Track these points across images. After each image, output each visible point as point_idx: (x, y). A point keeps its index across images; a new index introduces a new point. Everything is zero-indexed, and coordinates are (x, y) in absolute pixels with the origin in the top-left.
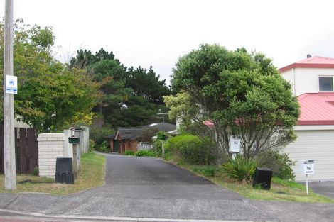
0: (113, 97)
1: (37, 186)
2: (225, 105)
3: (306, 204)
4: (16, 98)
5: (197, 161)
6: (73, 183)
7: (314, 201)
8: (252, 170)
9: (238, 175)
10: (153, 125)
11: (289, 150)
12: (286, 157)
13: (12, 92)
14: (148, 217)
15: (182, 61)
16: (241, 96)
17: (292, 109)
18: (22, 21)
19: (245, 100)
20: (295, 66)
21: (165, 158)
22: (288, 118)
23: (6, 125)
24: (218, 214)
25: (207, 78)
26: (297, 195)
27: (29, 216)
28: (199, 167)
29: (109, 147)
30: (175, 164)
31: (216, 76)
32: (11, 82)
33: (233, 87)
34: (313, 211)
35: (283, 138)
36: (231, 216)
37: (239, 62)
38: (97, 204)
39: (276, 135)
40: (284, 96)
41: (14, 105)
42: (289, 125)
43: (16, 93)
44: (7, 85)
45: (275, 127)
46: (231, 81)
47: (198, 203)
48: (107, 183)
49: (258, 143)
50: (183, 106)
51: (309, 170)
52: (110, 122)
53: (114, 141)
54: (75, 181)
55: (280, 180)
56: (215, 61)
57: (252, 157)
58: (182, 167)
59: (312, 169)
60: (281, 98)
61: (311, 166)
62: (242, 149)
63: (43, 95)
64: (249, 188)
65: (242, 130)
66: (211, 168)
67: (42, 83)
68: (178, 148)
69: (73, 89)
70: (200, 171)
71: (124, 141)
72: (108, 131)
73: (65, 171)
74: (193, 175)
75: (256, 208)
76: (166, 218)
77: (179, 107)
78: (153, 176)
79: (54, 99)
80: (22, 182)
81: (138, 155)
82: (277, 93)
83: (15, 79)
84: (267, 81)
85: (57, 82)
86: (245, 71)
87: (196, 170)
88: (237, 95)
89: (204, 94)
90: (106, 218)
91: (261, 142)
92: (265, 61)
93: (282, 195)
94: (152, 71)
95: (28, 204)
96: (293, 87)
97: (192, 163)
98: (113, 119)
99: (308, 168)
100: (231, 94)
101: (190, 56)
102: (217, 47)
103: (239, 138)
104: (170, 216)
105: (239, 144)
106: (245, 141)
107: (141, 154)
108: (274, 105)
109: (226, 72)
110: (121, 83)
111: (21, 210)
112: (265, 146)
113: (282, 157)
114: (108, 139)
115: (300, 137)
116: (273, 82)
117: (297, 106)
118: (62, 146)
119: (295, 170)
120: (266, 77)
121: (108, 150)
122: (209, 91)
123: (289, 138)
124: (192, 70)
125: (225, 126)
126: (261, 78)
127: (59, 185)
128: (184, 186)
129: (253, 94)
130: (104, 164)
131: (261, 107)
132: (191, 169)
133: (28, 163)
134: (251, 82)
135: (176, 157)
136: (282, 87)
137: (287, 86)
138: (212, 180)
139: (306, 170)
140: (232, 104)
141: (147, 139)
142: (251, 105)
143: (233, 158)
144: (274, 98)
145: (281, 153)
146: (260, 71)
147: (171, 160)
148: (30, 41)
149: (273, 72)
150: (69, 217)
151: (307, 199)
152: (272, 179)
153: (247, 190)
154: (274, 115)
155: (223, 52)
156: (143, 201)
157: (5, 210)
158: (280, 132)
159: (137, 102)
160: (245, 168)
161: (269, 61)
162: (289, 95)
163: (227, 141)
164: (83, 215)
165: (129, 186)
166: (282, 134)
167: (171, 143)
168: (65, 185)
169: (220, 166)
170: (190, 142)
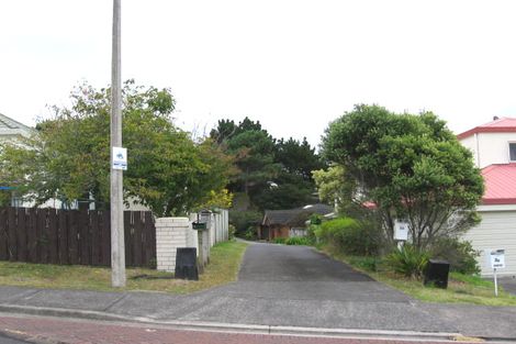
0: (260, 174)
1: (152, 283)
2: (387, 180)
3: (495, 308)
4: (126, 174)
5: (355, 251)
6: (197, 279)
7: (505, 304)
8: (424, 263)
9: (406, 269)
10: (307, 207)
11: (471, 236)
12: (468, 246)
13: (120, 168)
14: (283, 325)
15: (332, 125)
16: (407, 169)
17: (474, 184)
18: (132, 82)
19: (412, 173)
20: (478, 130)
21: (318, 247)
22: (469, 196)
23: (114, 208)
24: (376, 322)
25: (364, 146)
26: (482, 295)
27: (133, 321)
28: (356, 258)
29: (256, 234)
30: (329, 254)
31: (374, 144)
32: (120, 156)
33: (396, 156)
34: (504, 318)
35: (463, 222)
36: (393, 324)
37: (404, 125)
38: (221, 306)
39: (454, 217)
40: (463, 168)
41: (124, 184)
42: (470, 205)
43: (126, 168)
44: (115, 158)
45: (453, 208)
46: (394, 150)
47: (351, 306)
48: (240, 278)
49: (431, 227)
50: (337, 182)
51: (497, 263)
52: (257, 204)
53: (262, 226)
54: (200, 276)
55: (461, 275)
56: (374, 125)
57: (424, 247)
58: (336, 258)
59: (502, 262)
60: (459, 169)
61: (501, 258)
62: (411, 236)
63: (162, 171)
64: (419, 286)
65: (410, 211)
66: (371, 260)
67: (159, 156)
68: (332, 235)
69: (198, 163)
70: (358, 264)
71: (273, 226)
72: (255, 215)
73: (188, 264)
74: (349, 268)
75: (427, 313)
76: (307, 326)
77: (332, 184)
78: (299, 270)
79: (175, 176)
80: (135, 278)
81: (289, 244)
82: (454, 164)
83: (124, 151)
84: (440, 149)
85: (178, 155)
86: (411, 136)
87: (353, 263)
88: (402, 167)
89: (360, 167)
90: (229, 325)
91: (435, 227)
92: (437, 124)
93: (462, 296)
94: (306, 143)
95: (135, 305)
96: (475, 156)
97: (348, 253)
98: (261, 201)
99: (497, 260)
100: (394, 166)
101: (343, 120)
102: (375, 108)
103: (406, 221)
104: (312, 324)
105: (407, 229)
106: (414, 226)
107: (292, 243)
108: (450, 179)
109: (388, 138)
110: (269, 158)
111: (126, 314)
112: (440, 231)
113: (463, 245)
114: (255, 224)
115: (485, 220)
116: (448, 150)
117: (481, 180)
118: (183, 233)
119: (480, 262)
120: (439, 144)
121: (255, 238)
122: (365, 163)
123: (472, 221)
124: (345, 137)
125: (388, 207)
126: (432, 145)
127: (179, 281)
128: (335, 284)
129: (422, 166)
130: (242, 254)
131: (432, 182)
132: (346, 261)
133: (144, 254)
134: (419, 150)
135: (330, 245)
136: (459, 155)
137: (467, 155)
138: (372, 275)
139: (493, 263)
140: (396, 178)
141: (300, 224)
142: (419, 179)
143: (399, 247)
144: (450, 170)
145: (461, 241)
146: (431, 136)
147: (325, 250)
148: (145, 106)
149: (448, 136)
150: (183, 323)
151: (496, 302)
152: (450, 274)
153: (417, 289)
154: (450, 192)
155: (384, 113)
156: (281, 303)
157: (104, 314)
158: (460, 213)
159: (288, 180)
160: (414, 259)
161: (443, 123)
162: (469, 166)
163: (391, 225)
164: (201, 320)
165: (266, 283)
166: (462, 216)
167: (325, 229)
168: (187, 282)
169: (383, 258)
170: (347, 228)
